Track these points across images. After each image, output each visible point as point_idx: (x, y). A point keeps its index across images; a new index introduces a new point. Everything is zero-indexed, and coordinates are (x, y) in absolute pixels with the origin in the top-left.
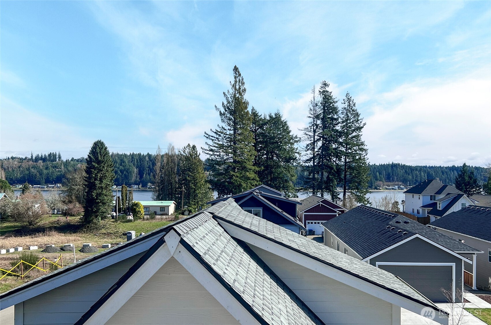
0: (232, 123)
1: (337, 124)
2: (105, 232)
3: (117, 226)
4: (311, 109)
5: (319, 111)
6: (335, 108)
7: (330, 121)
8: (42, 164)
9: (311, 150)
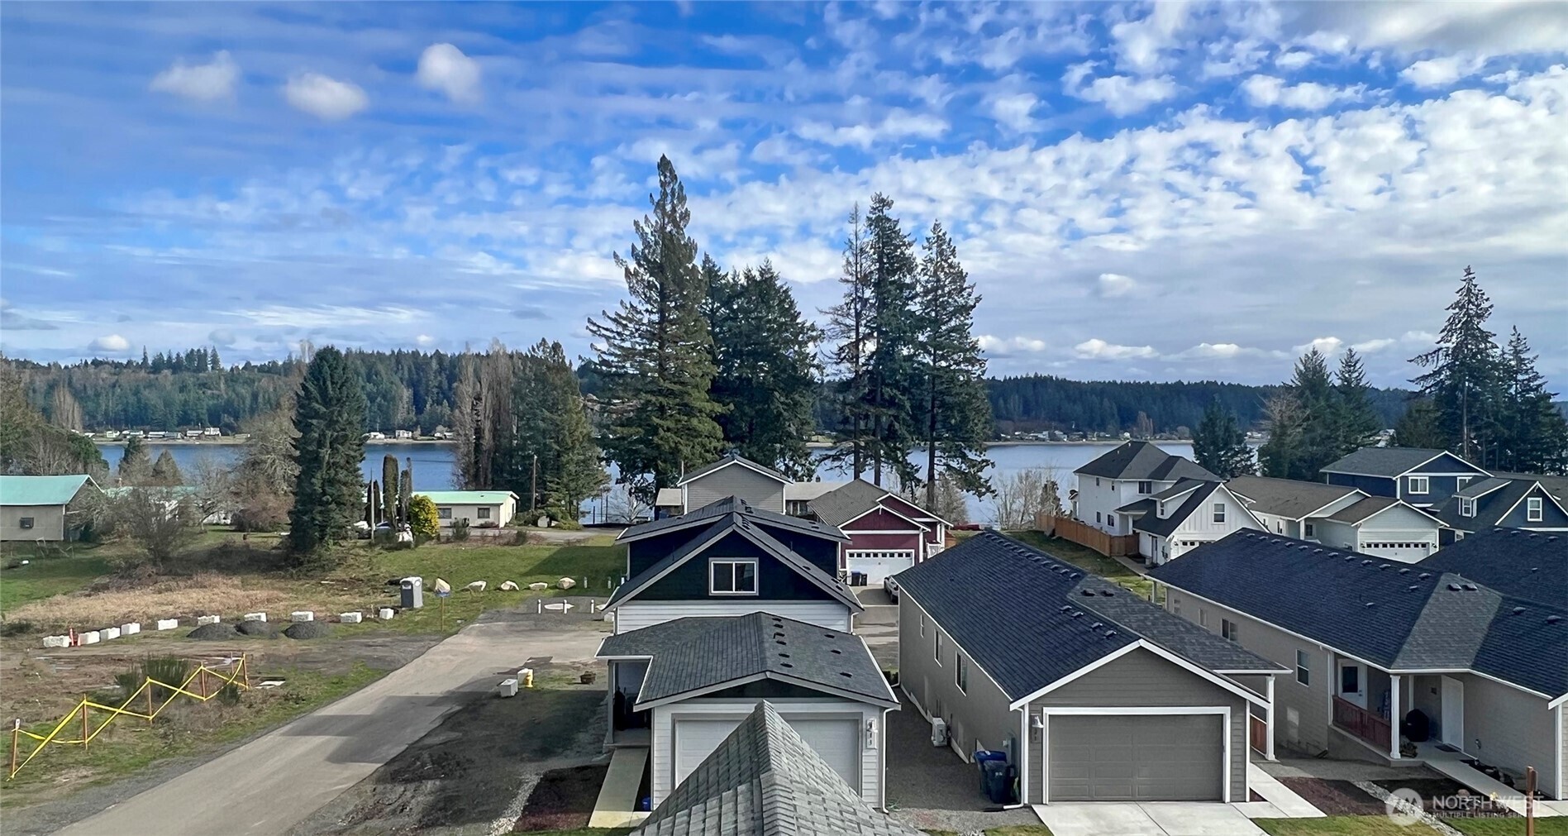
0: (655, 295)
1: (912, 298)
2: (344, 576)
3: (374, 560)
4: (848, 263)
5: (869, 265)
6: (907, 259)
7: (896, 290)
8: (171, 378)
9: (848, 361)
